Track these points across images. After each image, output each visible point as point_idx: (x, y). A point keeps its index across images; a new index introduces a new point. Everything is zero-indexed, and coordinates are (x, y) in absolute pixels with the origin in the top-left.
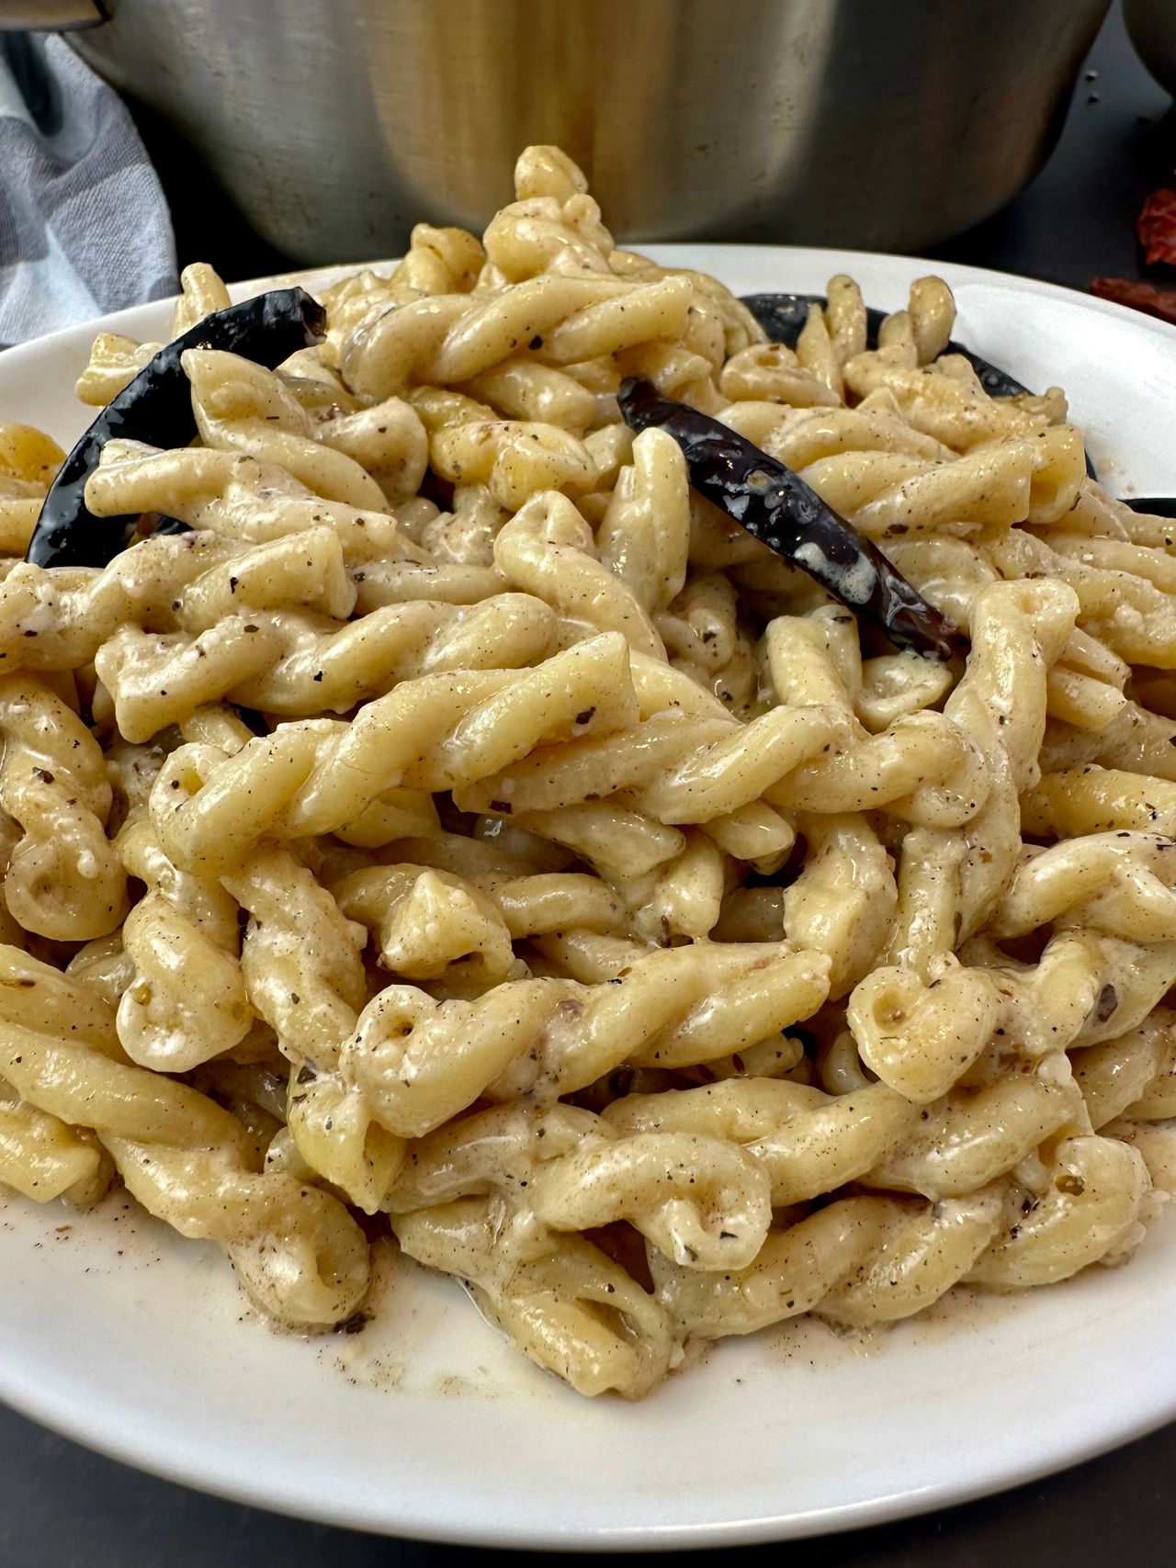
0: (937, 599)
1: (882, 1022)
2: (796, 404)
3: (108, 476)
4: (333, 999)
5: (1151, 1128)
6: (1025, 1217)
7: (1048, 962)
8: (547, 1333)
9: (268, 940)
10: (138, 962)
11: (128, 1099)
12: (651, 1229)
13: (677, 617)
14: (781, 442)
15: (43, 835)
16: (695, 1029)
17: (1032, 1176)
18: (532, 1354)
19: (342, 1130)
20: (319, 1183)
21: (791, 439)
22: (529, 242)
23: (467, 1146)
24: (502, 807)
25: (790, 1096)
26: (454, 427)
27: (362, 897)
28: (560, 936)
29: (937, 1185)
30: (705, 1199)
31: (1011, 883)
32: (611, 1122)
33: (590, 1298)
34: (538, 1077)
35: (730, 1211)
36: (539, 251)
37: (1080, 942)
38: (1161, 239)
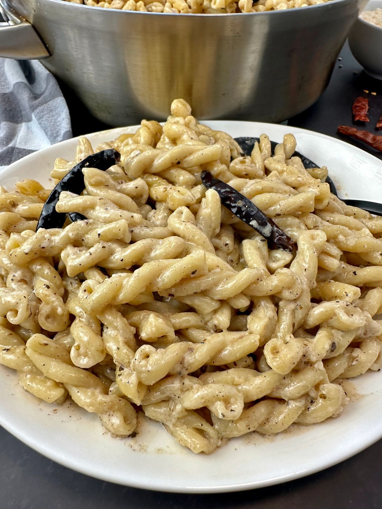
0: (289, 234)
1: (273, 353)
2: (250, 178)
3: (63, 203)
4: (128, 348)
5: (347, 380)
6: (311, 405)
7: (318, 336)
8: (185, 437)
9: (109, 332)
10: (76, 339)
11: (73, 375)
12: (212, 409)
13: (217, 239)
14: (246, 190)
15: (47, 303)
16: (223, 355)
17: (313, 394)
18: (181, 442)
19: (132, 384)
20: (124, 397)
21: (249, 189)
22: (176, 131)
23: (164, 387)
24: (171, 295)
25: (249, 373)
26: (156, 186)
27: (134, 320)
28: (187, 329)
29: (288, 396)
30: (227, 401)
31: (308, 314)
32: (201, 380)
33: (196, 427)
34: (182, 369)
35: (233, 404)
36: (179, 133)
37: (326, 330)
38: (359, 113)
